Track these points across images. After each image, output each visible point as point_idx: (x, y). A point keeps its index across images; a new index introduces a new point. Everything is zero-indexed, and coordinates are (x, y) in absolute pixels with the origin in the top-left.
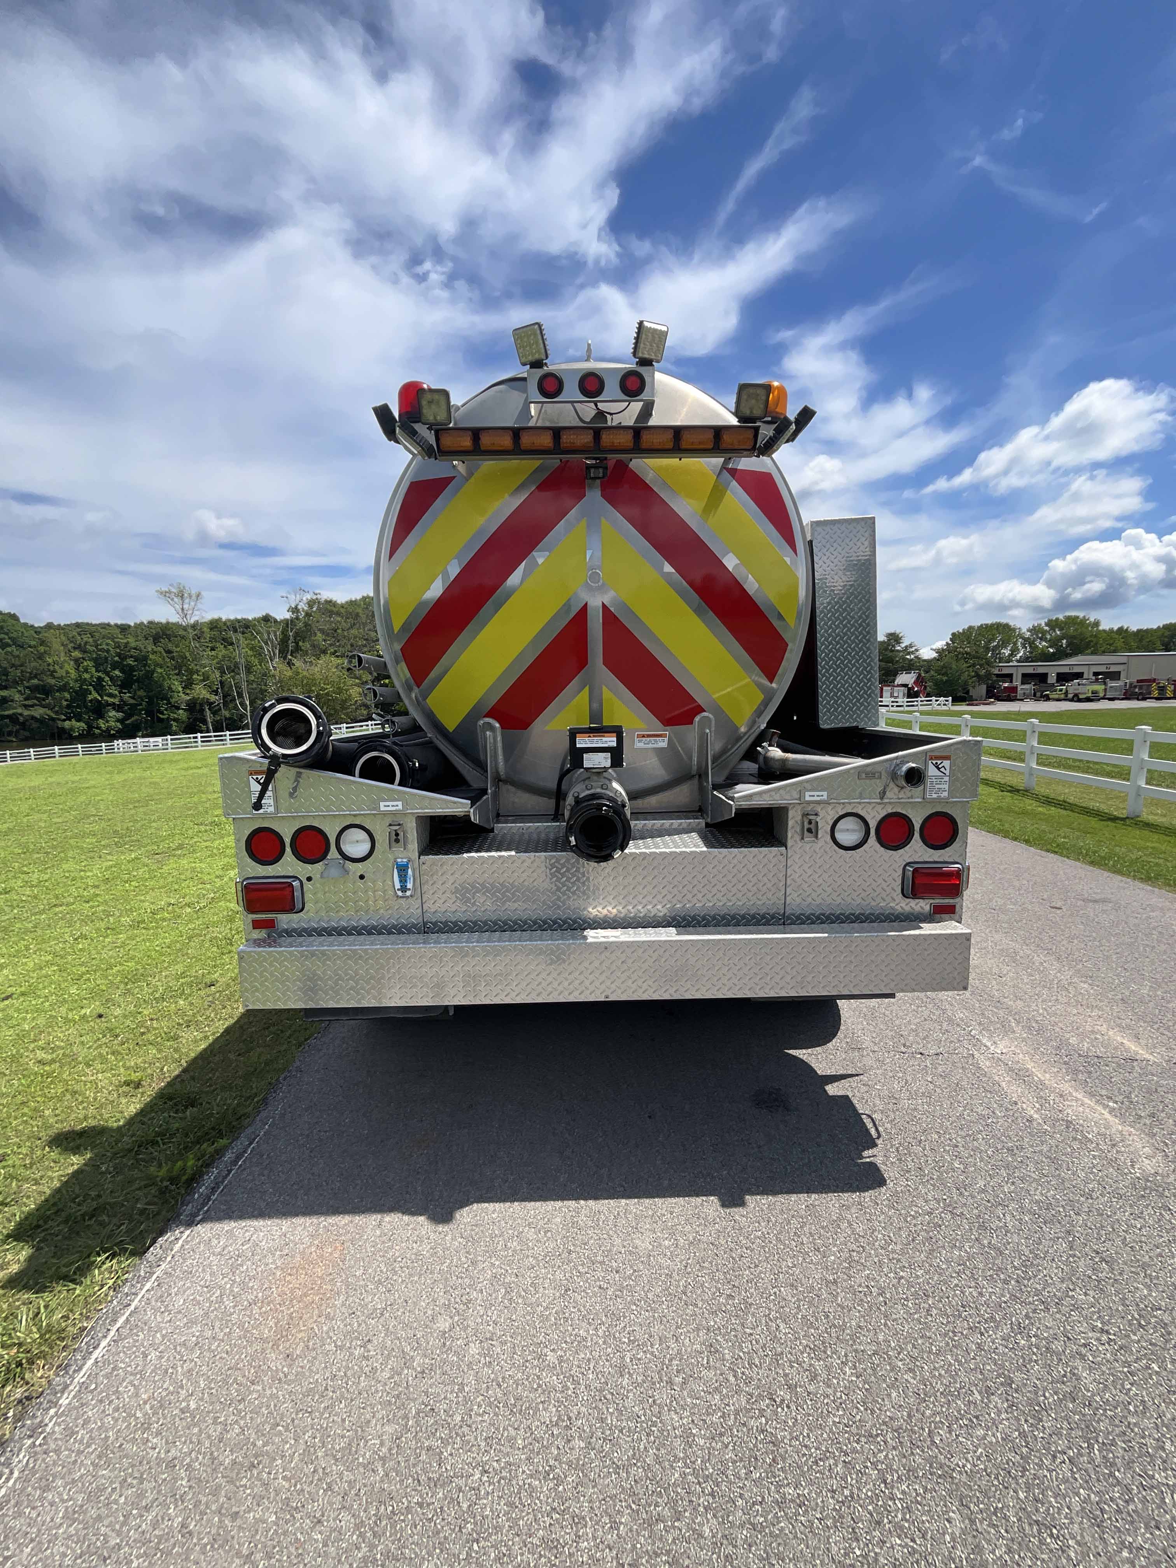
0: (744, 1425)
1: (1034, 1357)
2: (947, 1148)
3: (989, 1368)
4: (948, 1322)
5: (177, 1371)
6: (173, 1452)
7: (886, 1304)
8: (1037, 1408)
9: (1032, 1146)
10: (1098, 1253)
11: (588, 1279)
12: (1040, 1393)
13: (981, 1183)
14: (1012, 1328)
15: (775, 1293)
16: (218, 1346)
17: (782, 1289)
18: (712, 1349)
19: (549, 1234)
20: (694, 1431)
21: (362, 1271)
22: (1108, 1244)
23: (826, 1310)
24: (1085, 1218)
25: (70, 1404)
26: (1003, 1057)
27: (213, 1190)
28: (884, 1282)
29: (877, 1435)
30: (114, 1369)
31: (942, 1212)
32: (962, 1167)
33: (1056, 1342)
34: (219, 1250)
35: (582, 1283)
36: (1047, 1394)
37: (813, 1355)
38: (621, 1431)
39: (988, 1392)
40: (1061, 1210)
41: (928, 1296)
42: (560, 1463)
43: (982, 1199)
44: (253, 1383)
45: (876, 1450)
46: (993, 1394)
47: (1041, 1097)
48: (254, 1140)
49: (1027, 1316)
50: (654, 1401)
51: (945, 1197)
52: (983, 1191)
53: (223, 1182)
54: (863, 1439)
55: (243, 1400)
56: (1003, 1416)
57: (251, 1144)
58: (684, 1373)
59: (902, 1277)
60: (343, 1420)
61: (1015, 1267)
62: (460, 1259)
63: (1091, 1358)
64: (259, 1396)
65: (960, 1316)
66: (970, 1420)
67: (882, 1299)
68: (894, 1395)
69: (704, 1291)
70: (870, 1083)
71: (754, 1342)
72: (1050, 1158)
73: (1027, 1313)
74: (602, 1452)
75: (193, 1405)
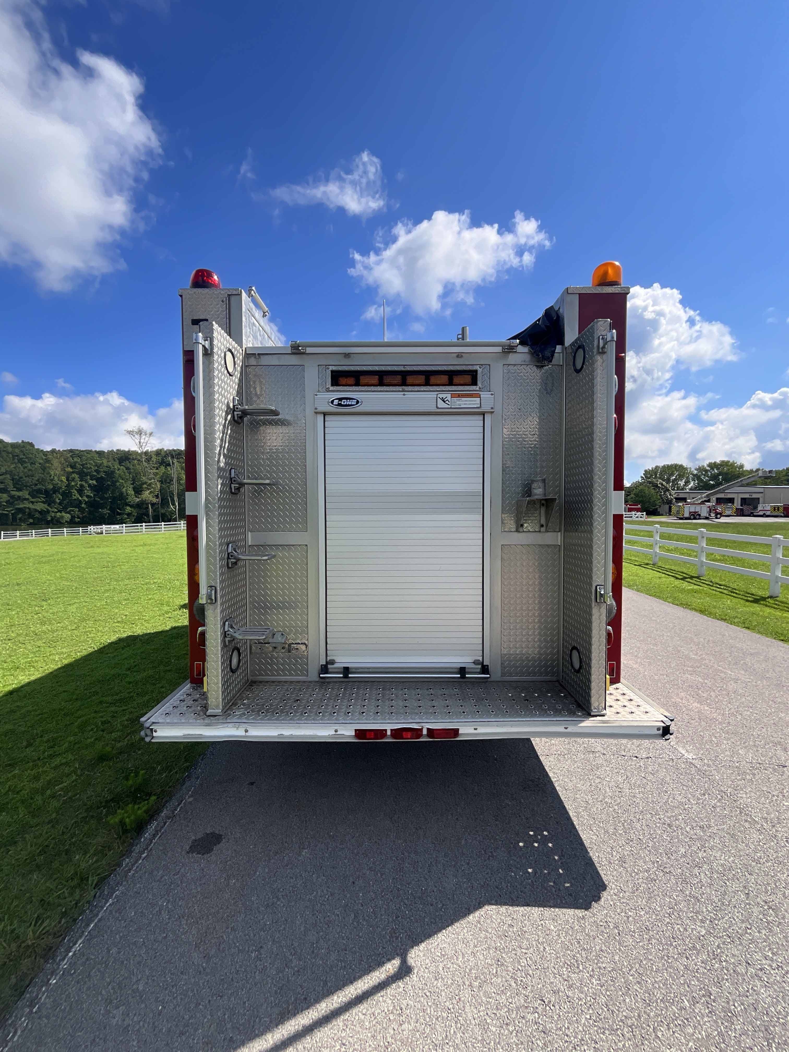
0: (523, 1018)
1: (726, 977)
2: (658, 825)
3: (693, 983)
4: (663, 949)
5: (130, 963)
6: (127, 1022)
7: (619, 934)
8: (729, 1014)
9: (717, 825)
10: (766, 902)
11: (412, 909)
12: (731, 1003)
13: (683, 850)
14: (708, 954)
15: (542, 924)
16: (159, 945)
17: (547, 921)
18: (499, 963)
19: (384, 876)
20: (488, 1021)
21: (255, 898)
22: (773, 897)
23: (578, 938)
24: (756, 877)
25: (56, 983)
26: (694, 761)
27: (154, 836)
28: (618, 919)
29: (617, 1029)
30: (87, 959)
31: (656, 870)
32: (668, 838)
33: (740, 967)
34: (159, 878)
35: (407, 912)
36: (736, 1005)
37: (570, 970)
38: (437, 1019)
39: (694, 1001)
40: (739, 871)
41: (649, 930)
42: (395, 1041)
43: (684, 862)
44: (182, 973)
45: (617, 1041)
46: (698, 1003)
47: (722, 791)
48: (182, 801)
49: (718, 947)
50: (459, 999)
51: (658, 860)
52: (684, 856)
53: (160, 831)
54: (607, 1032)
55: (176, 985)
56: (706, 1019)
57: (179, 805)
58: (480, 979)
59: (630, 916)
60: (244, 1003)
61: (708, 910)
62: (323, 891)
63: (766, 979)
64: (186, 983)
65: (671, 945)
66: (682, 1021)
67: (617, 931)
68: (628, 1000)
69: (492, 921)
70: (602, 776)
71: (528, 959)
72: (730, 834)
73: (719, 944)
74: (424, 1034)
75: (141, 988)
